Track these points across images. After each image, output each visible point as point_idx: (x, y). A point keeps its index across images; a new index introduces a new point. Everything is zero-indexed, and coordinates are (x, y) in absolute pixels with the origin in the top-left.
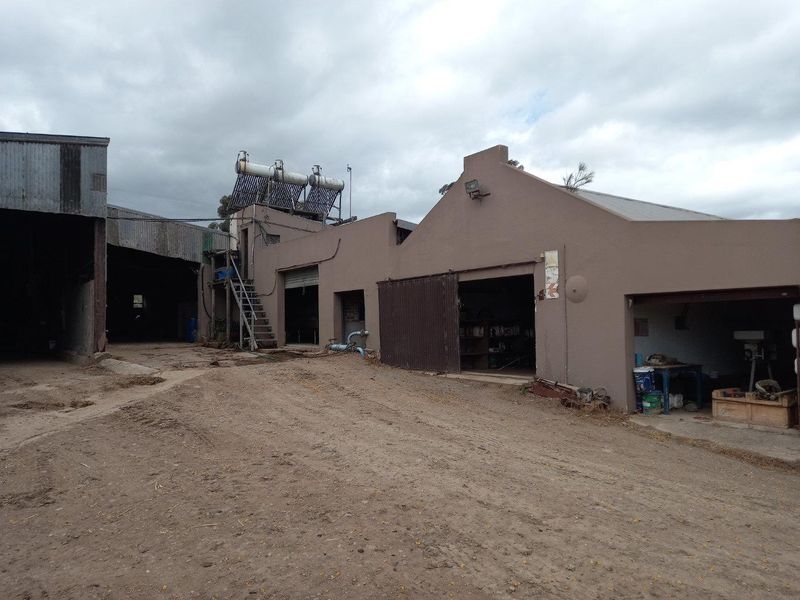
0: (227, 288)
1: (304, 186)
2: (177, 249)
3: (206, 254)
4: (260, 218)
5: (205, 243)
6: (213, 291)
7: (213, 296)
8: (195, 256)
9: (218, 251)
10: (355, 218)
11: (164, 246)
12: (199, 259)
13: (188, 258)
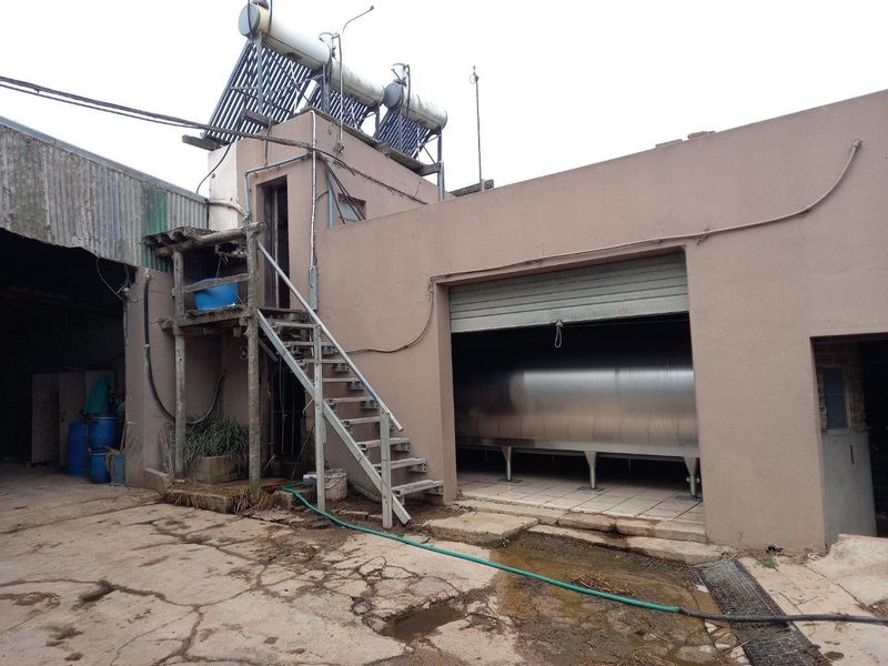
0: (251, 333)
1: (374, 108)
2: (72, 224)
3: (153, 243)
4: (326, 147)
5: (149, 216)
6: (180, 345)
7: (180, 357)
8: (121, 246)
9: (201, 232)
10: (490, 184)
11: (36, 211)
12: (135, 255)
13: (103, 251)
